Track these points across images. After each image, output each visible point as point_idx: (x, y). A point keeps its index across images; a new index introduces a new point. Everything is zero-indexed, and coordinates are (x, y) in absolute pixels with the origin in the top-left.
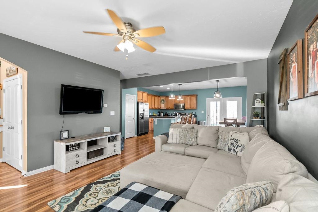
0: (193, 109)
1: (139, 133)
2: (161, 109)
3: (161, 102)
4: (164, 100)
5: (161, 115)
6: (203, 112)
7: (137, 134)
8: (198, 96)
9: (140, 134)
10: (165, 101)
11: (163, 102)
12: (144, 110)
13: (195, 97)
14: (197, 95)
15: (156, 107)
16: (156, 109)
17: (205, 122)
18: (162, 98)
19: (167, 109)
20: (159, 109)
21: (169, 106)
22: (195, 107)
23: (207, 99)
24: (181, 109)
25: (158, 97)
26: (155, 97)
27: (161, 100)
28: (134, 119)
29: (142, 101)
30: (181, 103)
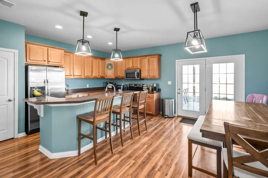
0: (153, 79)
1: (29, 130)
4: (111, 65)
6: (170, 83)
7: (26, 130)
8: (162, 58)
9: (31, 131)
10: (113, 66)
13: (156, 57)
14: (160, 56)
17: (173, 100)
18: (108, 62)
19: (117, 79)
20: (103, 78)
21: (119, 74)
22: (156, 74)
23: (176, 61)
24: (135, 78)
25: (101, 59)
26: (94, 60)
27: (106, 64)
28: (10, 100)
29: (48, 64)
30: (135, 68)
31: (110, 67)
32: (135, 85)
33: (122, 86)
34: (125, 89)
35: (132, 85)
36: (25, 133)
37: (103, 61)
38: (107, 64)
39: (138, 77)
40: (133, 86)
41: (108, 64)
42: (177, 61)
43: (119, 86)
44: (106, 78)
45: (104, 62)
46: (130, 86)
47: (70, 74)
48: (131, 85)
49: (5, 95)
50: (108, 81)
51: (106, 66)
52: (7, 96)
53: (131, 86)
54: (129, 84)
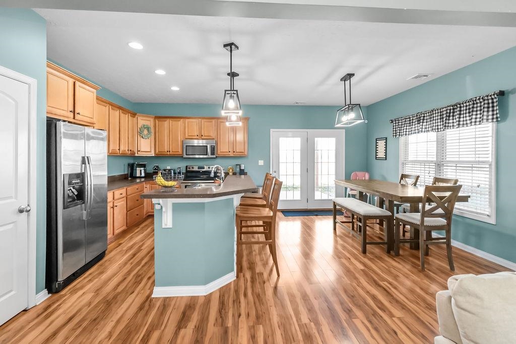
0: (240, 156)
2: (140, 154)
3: (140, 133)
4: (148, 129)
5: (138, 175)
6: (261, 163)
10: (152, 130)
11: (146, 132)
12: (84, 161)
15: (124, 148)
16: (124, 156)
18: (142, 121)
19: (159, 156)
20: (132, 156)
21: (166, 148)
22: (245, 150)
23: (271, 132)
24: (207, 155)
25: (131, 115)
26: (122, 115)
27: (139, 125)
28: (21, 211)
29: (74, 118)
30: (206, 138)
32: (199, 168)
35: (193, 168)
36: (46, 291)
37: (133, 119)
39: (213, 154)
40: (196, 169)
41: (142, 124)
42: (272, 130)
45: (135, 121)
46: (188, 170)
49: (11, 197)
50: (141, 161)
51: (138, 129)
52: (16, 198)
53: (191, 169)
54: (187, 166)
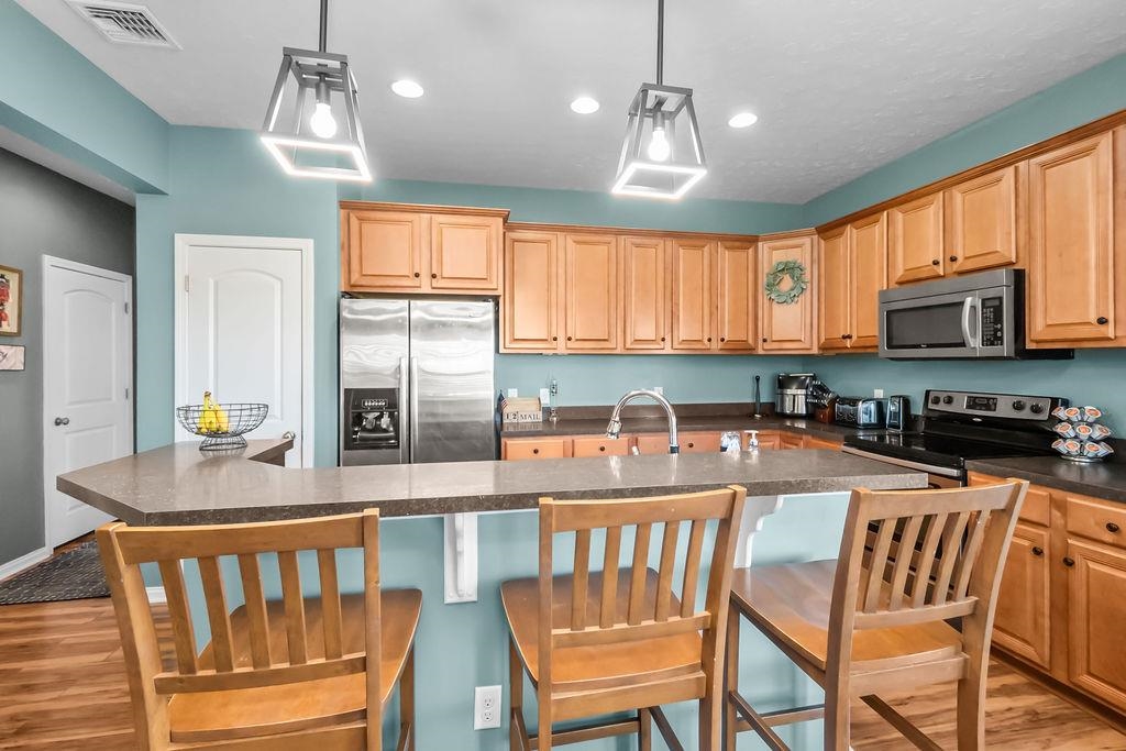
2: (770, 349)
20: (741, 354)
21: (841, 325)
24: (963, 344)
25: (729, 244)
26: (681, 251)
27: (765, 268)
29: (432, 287)
30: (970, 265)
31: (787, 283)
32: (975, 403)
33: (872, 406)
34: (892, 426)
35: (949, 401)
37: (741, 255)
38: (766, 271)
39: (993, 338)
40: (960, 407)
41: (774, 263)
43: (844, 401)
44: (761, 352)
45: (751, 258)
46: (931, 406)
47: (550, 332)
48: (936, 401)
50: (783, 370)
51: (763, 280)
53: (942, 407)
54: (928, 392)
